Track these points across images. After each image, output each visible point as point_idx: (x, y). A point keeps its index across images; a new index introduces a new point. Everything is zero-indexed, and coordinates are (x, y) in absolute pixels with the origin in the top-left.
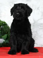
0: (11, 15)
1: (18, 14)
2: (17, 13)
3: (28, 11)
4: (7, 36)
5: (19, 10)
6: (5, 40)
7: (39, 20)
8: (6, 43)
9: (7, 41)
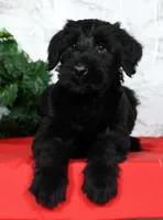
0: (50, 69)
1: (82, 68)
2: (77, 64)
3: (124, 57)
4: (18, 93)
5: (85, 53)
6: (9, 107)
8: (17, 120)
9: (19, 115)
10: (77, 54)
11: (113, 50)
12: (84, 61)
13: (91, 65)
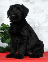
0: (8, 17)
5: (15, 12)
7: (44, 22)
10: (13, 13)
11: (22, 11)
12: (14, 14)
13: (16, 14)
